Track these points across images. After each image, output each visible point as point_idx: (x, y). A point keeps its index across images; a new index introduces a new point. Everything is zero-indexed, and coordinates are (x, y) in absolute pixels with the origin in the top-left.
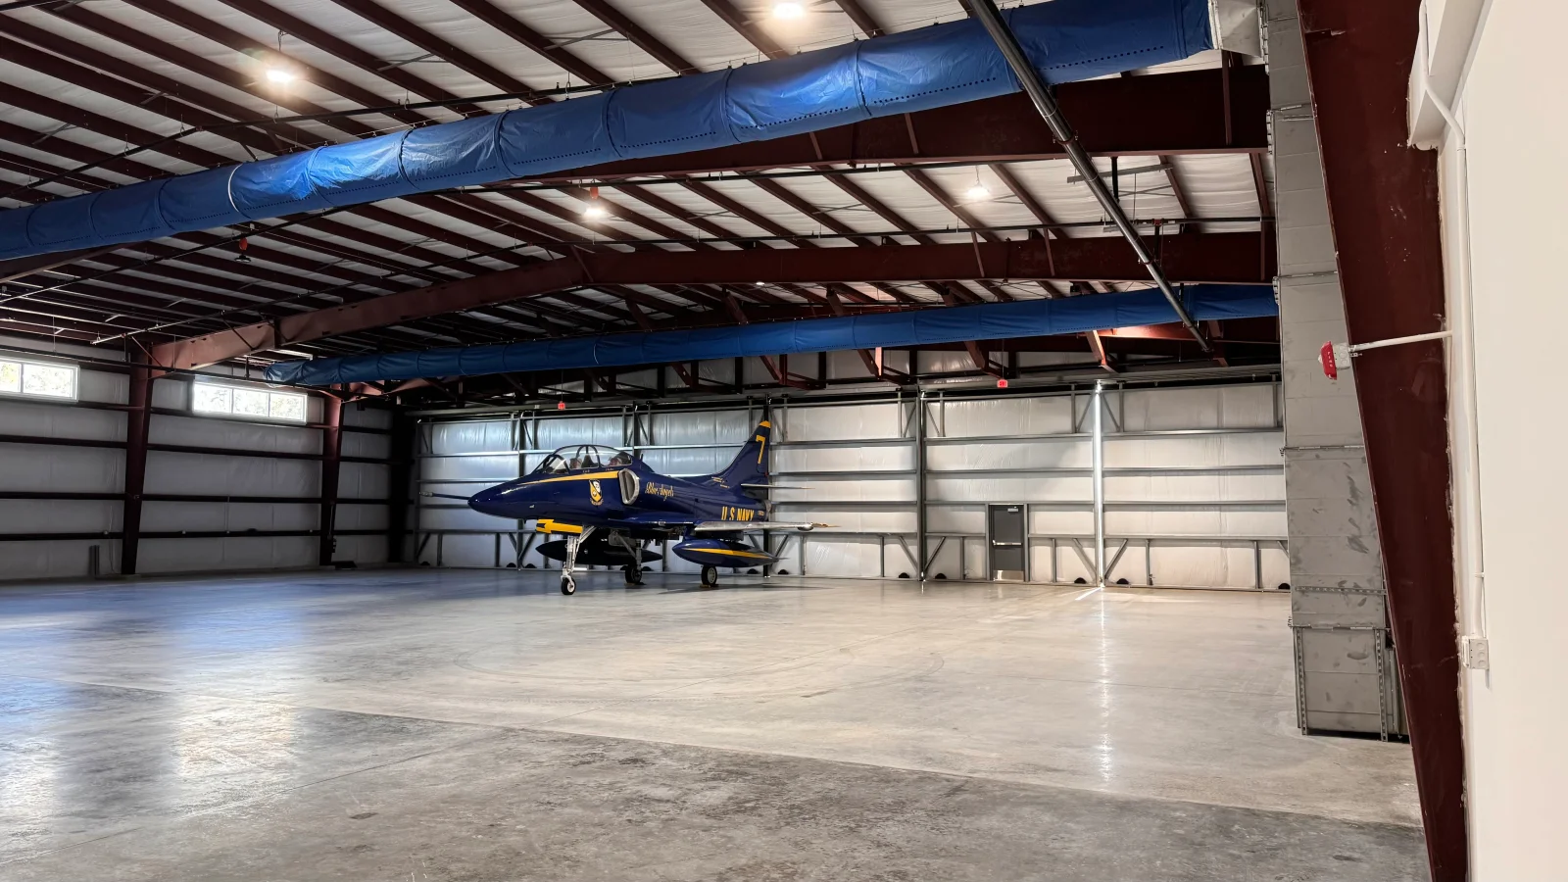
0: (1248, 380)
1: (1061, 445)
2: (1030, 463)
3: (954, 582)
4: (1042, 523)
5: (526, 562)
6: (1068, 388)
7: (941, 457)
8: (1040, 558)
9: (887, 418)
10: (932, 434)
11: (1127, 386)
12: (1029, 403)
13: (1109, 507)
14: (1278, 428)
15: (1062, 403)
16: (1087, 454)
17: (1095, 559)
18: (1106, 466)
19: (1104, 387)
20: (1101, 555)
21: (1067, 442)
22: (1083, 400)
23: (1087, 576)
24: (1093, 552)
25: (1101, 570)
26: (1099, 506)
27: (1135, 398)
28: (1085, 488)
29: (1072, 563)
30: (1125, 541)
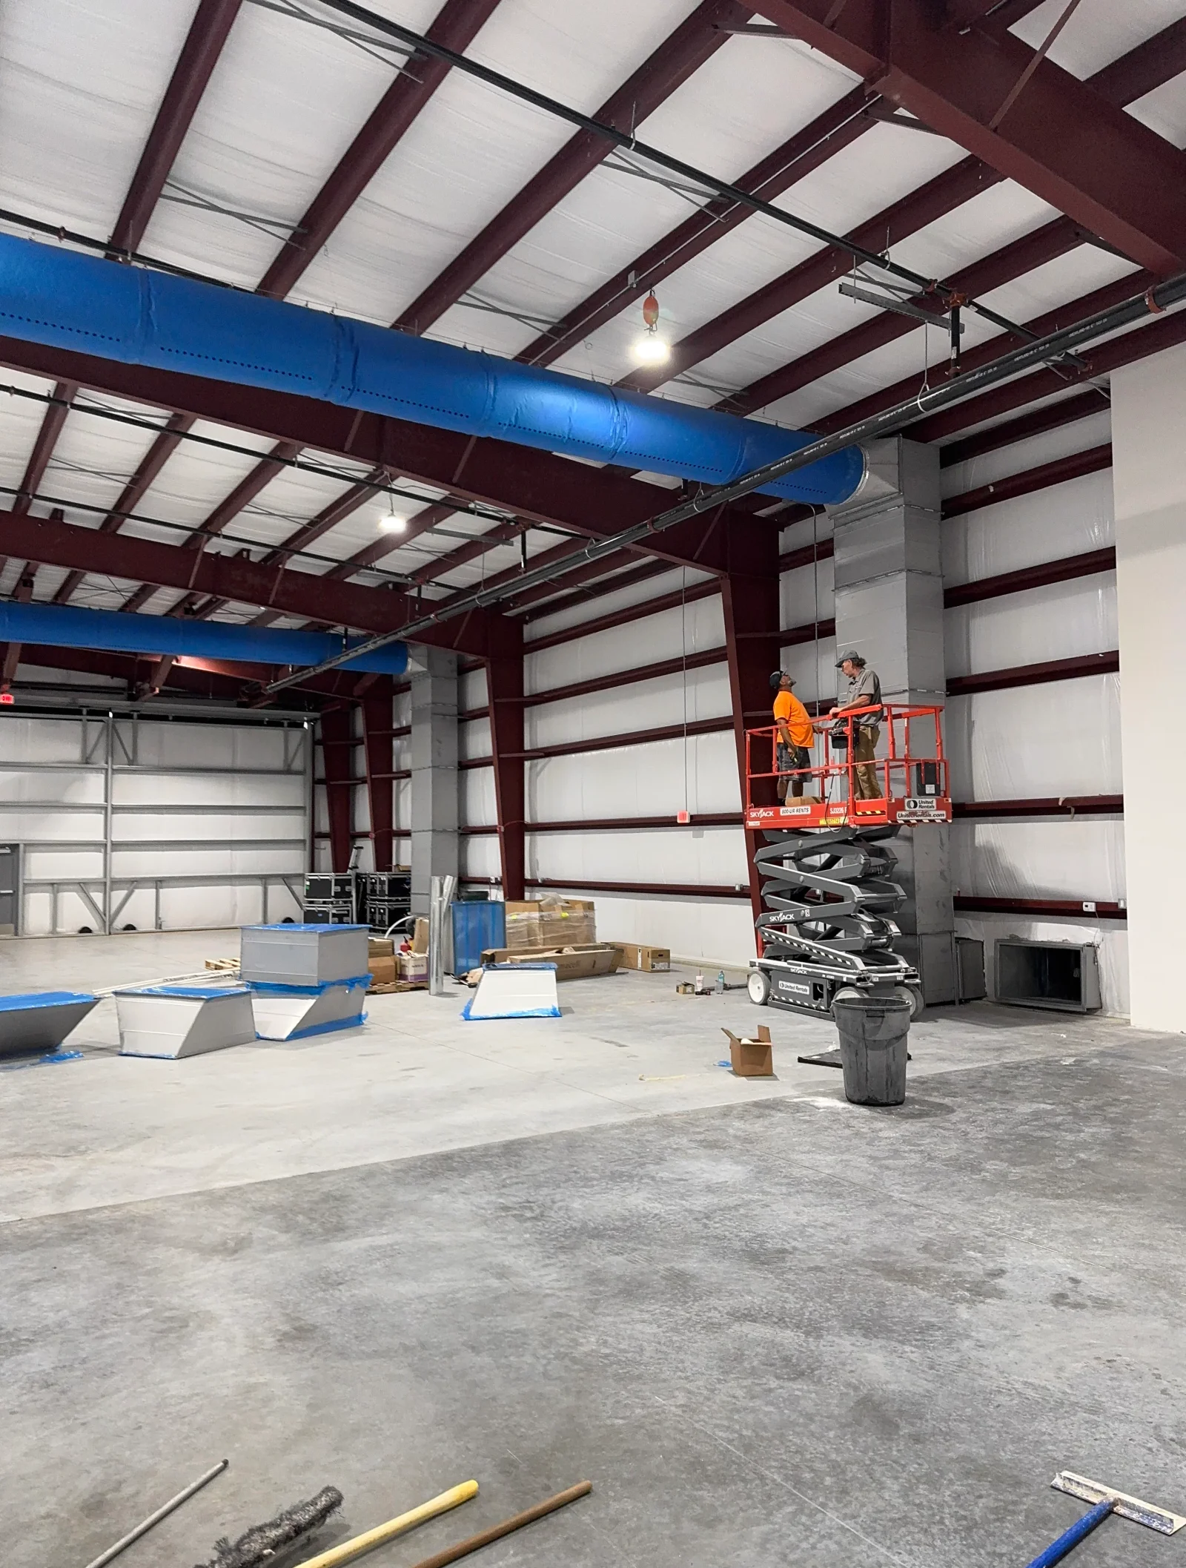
0: (258, 723)
1: (63, 776)
2: (29, 796)
4: (38, 866)
6: (79, 712)
8: (36, 910)
11: (143, 717)
12: (29, 724)
13: (118, 846)
14: (288, 771)
15: (71, 728)
16: (92, 787)
17: (100, 906)
18: (116, 801)
19: (116, 715)
20: (106, 900)
21: (75, 774)
22: (95, 728)
23: (93, 923)
24: (98, 897)
25: (106, 918)
26: (108, 847)
27: (149, 731)
28: (89, 826)
29: (75, 911)
30: (134, 883)
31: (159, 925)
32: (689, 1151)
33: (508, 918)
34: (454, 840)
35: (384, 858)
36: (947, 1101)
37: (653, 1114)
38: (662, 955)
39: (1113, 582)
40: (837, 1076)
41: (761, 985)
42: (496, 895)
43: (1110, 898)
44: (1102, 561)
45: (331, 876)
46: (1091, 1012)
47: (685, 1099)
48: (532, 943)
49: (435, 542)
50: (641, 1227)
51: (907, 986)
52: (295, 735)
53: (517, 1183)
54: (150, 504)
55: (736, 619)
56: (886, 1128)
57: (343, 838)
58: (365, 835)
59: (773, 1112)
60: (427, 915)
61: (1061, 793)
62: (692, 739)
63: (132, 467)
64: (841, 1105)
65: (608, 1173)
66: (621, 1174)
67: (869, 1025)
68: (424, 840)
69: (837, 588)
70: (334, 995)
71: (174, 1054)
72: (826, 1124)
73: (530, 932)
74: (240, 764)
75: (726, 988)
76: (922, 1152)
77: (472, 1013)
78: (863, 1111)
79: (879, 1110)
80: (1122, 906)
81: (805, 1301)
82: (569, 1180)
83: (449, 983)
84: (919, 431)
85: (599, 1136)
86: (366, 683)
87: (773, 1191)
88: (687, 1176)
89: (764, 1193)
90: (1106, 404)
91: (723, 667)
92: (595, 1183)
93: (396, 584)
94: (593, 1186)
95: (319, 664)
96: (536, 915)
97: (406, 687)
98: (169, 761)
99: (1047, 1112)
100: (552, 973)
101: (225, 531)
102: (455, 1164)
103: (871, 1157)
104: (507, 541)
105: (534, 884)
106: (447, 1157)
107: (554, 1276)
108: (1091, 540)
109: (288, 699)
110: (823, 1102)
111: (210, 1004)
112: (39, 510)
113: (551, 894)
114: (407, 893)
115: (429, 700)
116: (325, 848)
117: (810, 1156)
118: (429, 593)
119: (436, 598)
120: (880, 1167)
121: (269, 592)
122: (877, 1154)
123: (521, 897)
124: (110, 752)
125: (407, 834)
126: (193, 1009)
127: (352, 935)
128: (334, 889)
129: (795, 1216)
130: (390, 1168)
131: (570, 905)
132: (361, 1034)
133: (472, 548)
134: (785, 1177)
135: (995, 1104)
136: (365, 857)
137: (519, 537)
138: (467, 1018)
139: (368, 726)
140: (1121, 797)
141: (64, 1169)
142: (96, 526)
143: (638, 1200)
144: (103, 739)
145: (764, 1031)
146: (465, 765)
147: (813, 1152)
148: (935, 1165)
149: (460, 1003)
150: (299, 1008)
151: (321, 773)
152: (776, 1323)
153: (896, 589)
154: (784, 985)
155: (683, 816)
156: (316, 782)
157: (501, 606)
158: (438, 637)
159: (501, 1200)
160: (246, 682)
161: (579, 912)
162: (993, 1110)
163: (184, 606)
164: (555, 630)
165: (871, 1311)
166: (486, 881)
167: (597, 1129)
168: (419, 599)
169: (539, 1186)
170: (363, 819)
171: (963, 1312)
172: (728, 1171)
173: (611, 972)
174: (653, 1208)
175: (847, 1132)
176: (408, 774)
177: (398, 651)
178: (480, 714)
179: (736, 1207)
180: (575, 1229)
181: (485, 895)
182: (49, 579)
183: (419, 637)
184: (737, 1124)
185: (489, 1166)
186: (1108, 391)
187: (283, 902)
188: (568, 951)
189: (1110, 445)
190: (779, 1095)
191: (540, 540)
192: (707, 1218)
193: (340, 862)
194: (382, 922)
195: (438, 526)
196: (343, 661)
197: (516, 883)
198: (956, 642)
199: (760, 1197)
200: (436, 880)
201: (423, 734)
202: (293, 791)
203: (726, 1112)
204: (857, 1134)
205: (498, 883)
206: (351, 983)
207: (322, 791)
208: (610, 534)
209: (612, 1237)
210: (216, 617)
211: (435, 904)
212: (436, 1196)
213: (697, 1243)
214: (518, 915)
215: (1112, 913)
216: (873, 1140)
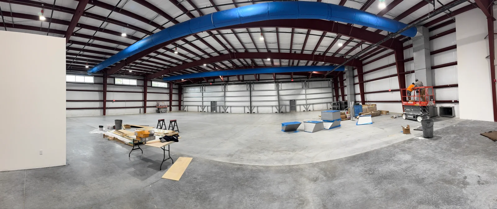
0: (324, 80)
1: (300, 90)
2: (296, 93)
3: (284, 113)
4: (298, 102)
5: (204, 111)
6: (301, 81)
7: (281, 93)
8: (298, 108)
9: (272, 86)
10: (280, 89)
11: (309, 81)
12: (295, 84)
13: (308, 99)
14: (329, 87)
15: (301, 83)
16: (303, 92)
17: (306, 107)
18: (307, 93)
19: (306, 81)
20: (307, 107)
21: (301, 90)
22: (303, 83)
23: (305, 110)
24: (305, 106)
25: (307, 109)
26: (306, 99)
27: (310, 83)
28: (303, 97)
29: (303, 108)
30: (310, 104)
31: (313, 110)
32: (399, 152)
33: (363, 107)
34: (353, 96)
35: (343, 99)
36: (440, 136)
37: (392, 144)
38: (388, 112)
39: (456, 50)
40: (422, 132)
41: (405, 116)
42: (361, 104)
43: (456, 100)
44: (454, 47)
45: (336, 102)
46: (454, 117)
47: (396, 140)
48: (367, 111)
49: (348, 48)
50: (394, 175)
51: (428, 115)
52: (330, 82)
53: (368, 164)
54: (307, 48)
55: (397, 58)
56: (432, 143)
57: (337, 96)
58: (340, 96)
59: (412, 141)
60: (350, 108)
61: (448, 84)
62: (390, 78)
63: (303, 42)
64: (423, 138)
65: (385, 160)
66: (388, 160)
67: (427, 124)
68: (349, 96)
69: (414, 52)
70: (336, 122)
71: (312, 132)
72: (422, 143)
73: (366, 109)
74: (322, 87)
75: (399, 117)
76: (440, 148)
77: (358, 124)
78: (427, 139)
79: (430, 139)
80: (458, 101)
81: (432, 194)
82: (378, 162)
83: (354, 118)
84: (426, 25)
85: (382, 150)
86: (339, 73)
87: (417, 161)
88: (400, 159)
89: (415, 162)
90: (454, 22)
91: (395, 66)
92: (383, 162)
93: (342, 56)
94: (383, 163)
95: (332, 70)
96: (367, 107)
97: (345, 73)
98: (313, 87)
99: (456, 136)
100: (371, 117)
101: (317, 50)
102: (356, 159)
103: (432, 150)
104: (359, 47)
105: (366, 102)
106: (354, 157)
107: (378, 193)
108: (452, 44)
109: (328, 76)
110: (420, 138)
111: (317, 124)
112: (293, 52)
113: (369, 103)
114: (347, 104)
115: (348, 75)
116: (335, 98)
117: (421, 151)
118: (347, 57)
119: (348, 58)
120: (434, 152)
121: (324, 60)
122: (433, 149)
123: (364, 104)
124: (306, 86)
125: (346, 95)
126: (314, 124)
127: (338, 112)
128: (336, 104)
129: (423, 168)
130: (344, 159)
131: (372, 105)
132: (340, 128)
133: (354, 48)
134: (418, 157)
135: (447, 136)
136: (341, 99)
137: (361, 46)
138: (357, 125)
139: (340, 80)
140: (458, 84)
141: (292, 154)
142: (300, 53)
143: (391, 167)
144: (304, 85)
145: (408, 126)
146: (355, 84)
147: (422, 150)
148: (444, 151)
149: (356, 122)
150: (330, 124)
151: (334, 87)
152: (428, 204)
153: (423, 51)
154: (409, 116)
155: (390, 90)
156: (333, 88)
157: (359, 58)
158: (349, 64)
159: (365, 169)
160: (322, 75)
161: (374, 106)
162: (448, 137)
163: (313, 64)
164: (368, 61)
165: (446, 195)
166: (359, 102)
167: (381, 149)
168: (346, 58)
169: (372, 164)
170: (340, 94)
171: (464, 191)
172: (407, 157)
173: (380, 115)
174: (395, 169)
175: (426, 144)
176: (346, 86)
177: (343, 67)
178: (356, 76)
179: (411, 167)
180: (380, 177)
181: (359, 104)
182: (296, 62)
183: (347, 64)
184: (407, 145)
185: (362, 159)
186: (455, 19)
187: (330, 106)
188: (373, 112)
189: (455, 28)
190: (412, 137)
191: (364, 46)
192: (406, 170)
193: (337, 100)
194: (344, 108)
195: (348, 45)
196: (335, 69)
197: (364, 102)
198: (432, 61)
199: (415, 163)
200: (351, 103)
201: (348, 80)
202: (330, 90)
203: (404, 142)
204: (428, 145)
205: (361, 102)
206: (338, 120)
207: (334, 89)
208: (376, 43)
209: (388, 178)
210: (318, 65)
211: (351, 106)
212: (353, 168)
213: (405, 179)
214: (364, 107)
215: (456, 102)
216: (431, 146)
